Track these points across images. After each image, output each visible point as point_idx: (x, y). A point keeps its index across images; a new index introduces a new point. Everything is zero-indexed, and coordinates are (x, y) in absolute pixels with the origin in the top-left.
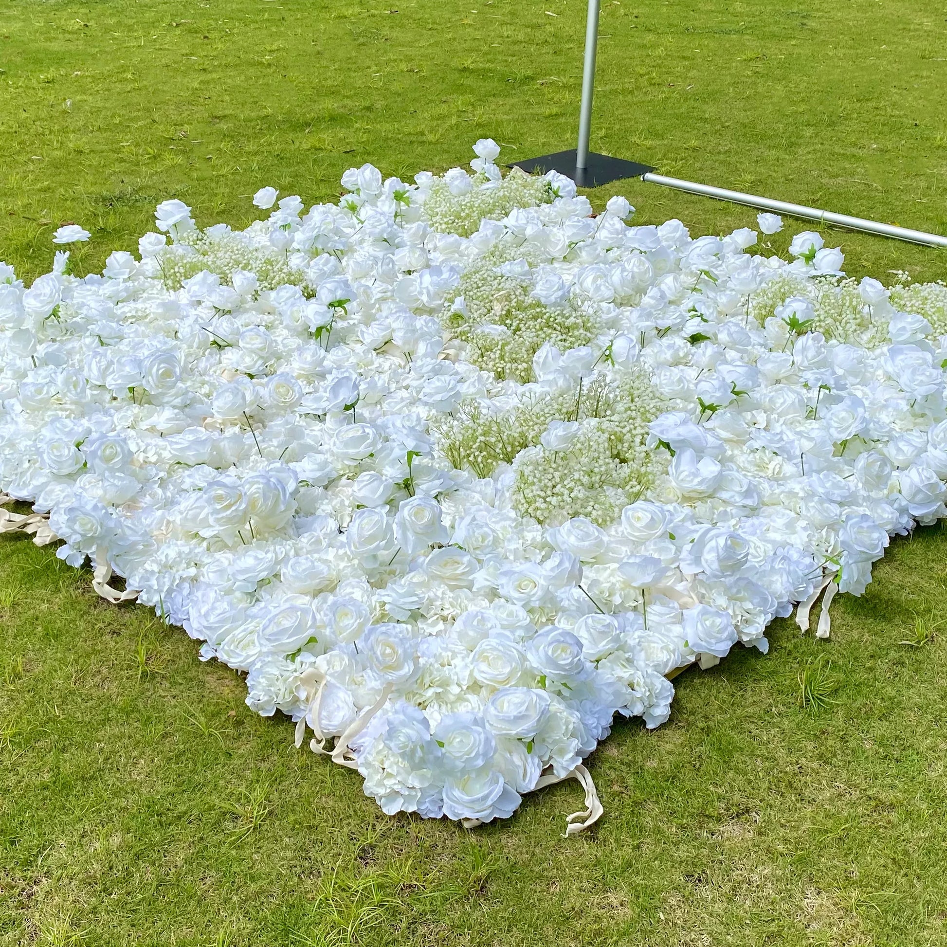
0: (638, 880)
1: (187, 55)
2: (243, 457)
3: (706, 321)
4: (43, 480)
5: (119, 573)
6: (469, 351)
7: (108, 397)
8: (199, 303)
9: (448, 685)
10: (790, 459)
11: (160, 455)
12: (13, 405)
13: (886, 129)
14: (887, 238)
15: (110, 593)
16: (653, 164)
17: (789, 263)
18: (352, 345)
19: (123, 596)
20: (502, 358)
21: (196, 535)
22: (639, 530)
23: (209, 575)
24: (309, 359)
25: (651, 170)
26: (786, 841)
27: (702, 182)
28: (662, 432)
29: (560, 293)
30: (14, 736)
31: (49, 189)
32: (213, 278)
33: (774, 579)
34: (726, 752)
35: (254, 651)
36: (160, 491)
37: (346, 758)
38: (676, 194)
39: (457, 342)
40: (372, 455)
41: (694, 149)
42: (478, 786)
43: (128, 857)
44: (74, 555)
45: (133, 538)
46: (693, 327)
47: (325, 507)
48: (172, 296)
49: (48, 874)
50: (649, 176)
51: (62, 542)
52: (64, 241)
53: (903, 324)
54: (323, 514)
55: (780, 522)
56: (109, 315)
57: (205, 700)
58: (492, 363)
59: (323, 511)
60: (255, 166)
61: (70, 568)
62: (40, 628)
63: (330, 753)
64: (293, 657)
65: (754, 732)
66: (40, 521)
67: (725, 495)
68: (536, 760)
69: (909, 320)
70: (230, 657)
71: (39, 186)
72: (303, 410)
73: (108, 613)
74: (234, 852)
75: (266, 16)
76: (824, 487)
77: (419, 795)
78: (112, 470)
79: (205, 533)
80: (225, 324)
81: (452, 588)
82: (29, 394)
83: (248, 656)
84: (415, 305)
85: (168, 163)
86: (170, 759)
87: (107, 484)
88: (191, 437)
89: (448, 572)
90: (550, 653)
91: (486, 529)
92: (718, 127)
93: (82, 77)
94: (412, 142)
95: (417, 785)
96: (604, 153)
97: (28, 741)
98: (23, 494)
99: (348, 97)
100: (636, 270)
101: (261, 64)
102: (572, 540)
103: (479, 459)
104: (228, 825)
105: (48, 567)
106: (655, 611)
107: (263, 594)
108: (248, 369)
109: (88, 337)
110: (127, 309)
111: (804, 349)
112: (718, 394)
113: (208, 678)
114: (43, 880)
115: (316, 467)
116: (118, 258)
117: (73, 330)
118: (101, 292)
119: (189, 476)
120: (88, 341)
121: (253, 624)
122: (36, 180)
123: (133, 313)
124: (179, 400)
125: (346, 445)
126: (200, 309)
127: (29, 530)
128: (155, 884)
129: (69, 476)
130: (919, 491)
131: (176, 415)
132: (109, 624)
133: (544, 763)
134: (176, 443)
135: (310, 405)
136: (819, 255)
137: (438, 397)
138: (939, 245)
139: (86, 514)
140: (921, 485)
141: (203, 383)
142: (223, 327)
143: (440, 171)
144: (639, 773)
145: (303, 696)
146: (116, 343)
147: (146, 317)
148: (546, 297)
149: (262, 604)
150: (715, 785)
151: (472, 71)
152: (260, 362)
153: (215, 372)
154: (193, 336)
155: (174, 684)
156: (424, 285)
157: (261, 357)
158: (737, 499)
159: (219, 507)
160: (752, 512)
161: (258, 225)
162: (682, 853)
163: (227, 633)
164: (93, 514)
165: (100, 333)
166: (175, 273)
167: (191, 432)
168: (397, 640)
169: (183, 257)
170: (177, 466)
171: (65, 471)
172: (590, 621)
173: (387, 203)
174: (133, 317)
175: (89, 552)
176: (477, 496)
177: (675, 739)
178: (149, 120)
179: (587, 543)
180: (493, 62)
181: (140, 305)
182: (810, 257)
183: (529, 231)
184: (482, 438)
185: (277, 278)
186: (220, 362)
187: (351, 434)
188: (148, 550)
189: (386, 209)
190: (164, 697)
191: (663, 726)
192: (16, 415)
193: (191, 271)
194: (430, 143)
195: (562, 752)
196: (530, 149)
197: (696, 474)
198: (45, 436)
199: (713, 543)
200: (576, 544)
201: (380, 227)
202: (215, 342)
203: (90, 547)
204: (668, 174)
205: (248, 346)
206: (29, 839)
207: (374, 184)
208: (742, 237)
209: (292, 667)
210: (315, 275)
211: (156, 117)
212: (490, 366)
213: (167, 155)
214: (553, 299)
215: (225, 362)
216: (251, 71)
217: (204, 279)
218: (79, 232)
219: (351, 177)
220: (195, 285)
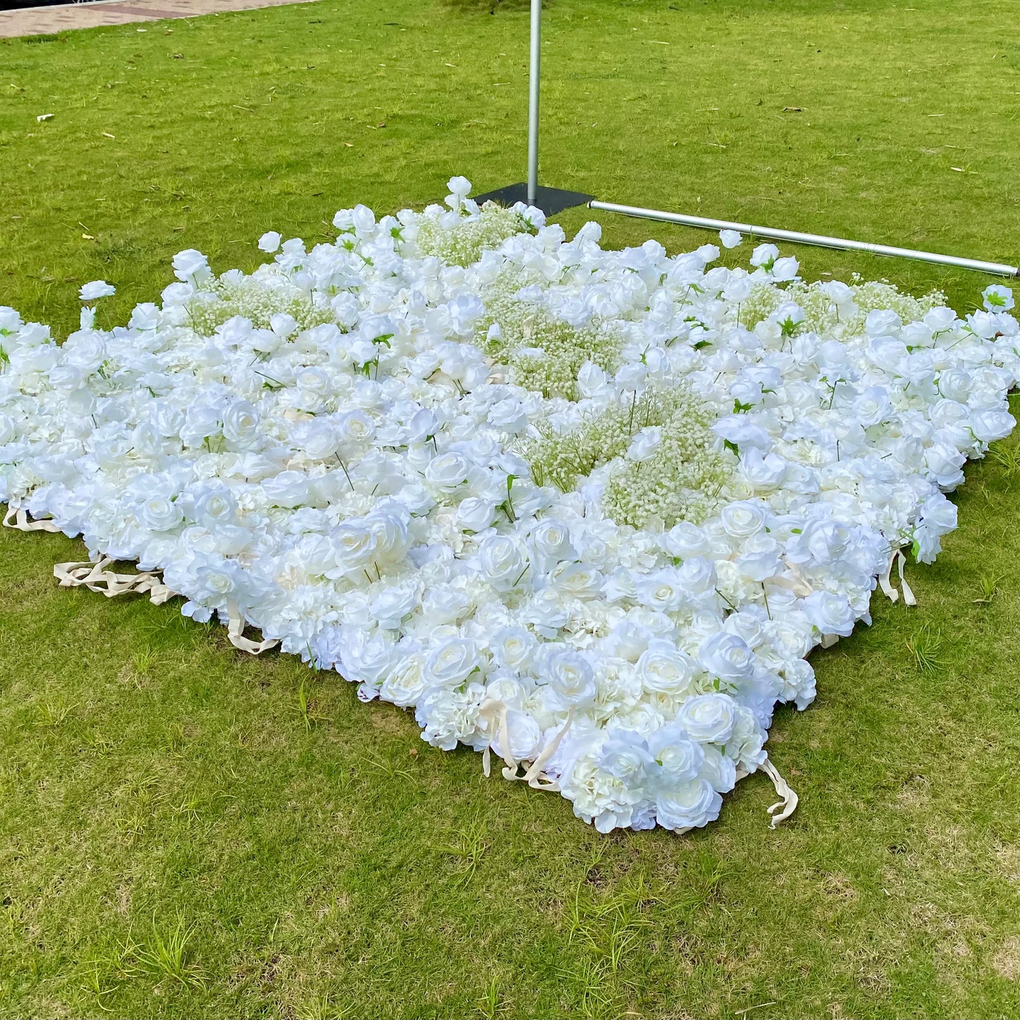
0: (850, 859)
1: (131, 113)
2: (339, 496)
3: (706, 329)
4: (145, 538)
5: (254, 624)
6: (512, 373)
7: (179, 447)
8: (236, 347)
9: (623, 698)
10: (823, 445)
11: (255, 501)
12: (84, 465)
13: (767, 153)
14: (807, 245)
15: (247, 644)
16: (592, 192)
17: (750, 273)
18: (401, 377)
19: (263, 646)
20: (548, 378)
21: (322, 577)
22: (741, 528)
23: (349, 616)
24: (369, 393)
25: (593, 198)
26: (957, 800)
27: (638, 206)
28: (730, 435)
29: (585, 314)
30: (198, 806)
31: (40, 247)
32: (246, 323)
33: (858, 557)
34: (873, 722)
35: (418, 687)
36: (269, 537)
37: (541, 782)
38: (622, 219)
39: (499, 366)
40: (465, 481)
41: (621, 178)
42: (690, 795)
43: (364, 920)
44: (200, 611)
45: (265, 589)
46: (697, 335)
47: (435, 536)
48: (206, 343)
49: (285, 950)
50: (595, 203)
51: (184, 599)
52: (91, 296)
53: (878, 320)
54: (435, 543)
55: (845, 505)
56: (154, 366)
57: (378, 740)
58: (538, 383)
59: (435, 539)
60: (234, 212)
61: (196, 624)
62: (186, 690)
63: (523, 778)
64: (462, 689)
65: (891, 701)
66: (150, 580)
67: (790, 486)
68: (730, 760)
69: (883, 315)
70: (394, 696)
71: (27, 245)
72: (381, 444)
73: (252, 666)
74: (463, 895)
75: (194, 75)
76: (871, 469)
77: (631, 811)
78: (222, 523)
79: (333, 575)
80: (276, 366)
81: (584, 601)
82: (105, 452)
83: (414, 693)
84: (446, 334)
85: (148, 215)
86: (367, 808)
87: (219, 537)
88: (286, 481)
89: (578, 586)
90: (728, 658)
91: (598, 542)
92: (633, 158)
93: (36, 138)
94: (372, 183)
95: (630, 802)
96: (547, 185)
97: (215, 811)
98: (125, 554)
99: (297, 145)
100: (633, 287)
101: (204, 118)
102: (682, 543)
103: (563, 475)
104: (447, 866)
105: (173, 625)
106: (776, 602)
107: (407, 628)
108: (310, 407)
109: (138, 389)
110: (166, 358)
111: (804, 347)
112: (752, 395)
113: (374, 718)
114: (281, 956)
115: (415, 498)
116: (144, 310)
117: (120, 384)
118: (135, 344)
119: (297, 520)
120: (139, 393)
121: (409, 660)
122: (22, 239)
123: (176, 362)
124: (255, 444)
125: (442, 475)
126: (239, 353)
127: (141, 589)
128: (399, 942)
129: (171, 531)
130: (948, 464)
131: (261, 459)
132: (256, 676)
133: (735, 760)
134: (273, 488)
135: (386, 438)
136: (777, 265)
137: (508, 420)
138: (852, 248)
139: (217, 572)
140: (949, 460)
141: (271, 426)
142: (274, 369)
143: (419, 208)
144: (808, 754)
145: (484, 726)
146: (167, 393)
147: (188, 365)
148: (573, 319)
149: (409, 638)
150: (878, 756)
151: (401, 117)
152: (320, 401)
153: (275, 413)
154: (248, 380)
155: (342, 728)
156: (453, 316)
157: (320, 396)
158: (802, 487)
159: (348, 549)
160: (813, 498)
161: (265, 268)
162: (877, 826)
163: (387, 672)
164: (225, 570)
165: (150, 385)
166: (205, 320)
167: (287, 476)
168: (576, 664)
169: (211, 305)
170: (274, 510)
171: (166, 528)
172: (738, 621)
173: (385, 240)
174: (177, 366)
175: (217, 607)
176: (570, 510)
177: (825, 717)
178: (115, 176)
179: (697, 545)
180: (416, 109)
181: (177, 353)
182: (769, 267)
183: (527, 258)
184: (563, 456)
185: (309, 318)
186: (277, 404)
187: (445, 465)
188: (280, 598)
189: (384, 245)
190: (336, 744)
191: (810, 707)
192: (92, 474)
193: (222, 317)
194: (390, 183)
195: (749, 749)
196: (482, 186)
197: (765, 470)
198: (133, 494)
199: (820, 534)
200: (687, 546)
201: (391, 263)
202: (267, 385)
203: (219, 602)
204: (608, 200)
205: (308, 386)
206: (252, 915)
207: (369, 224)
208: (707, 252)
209: (465, 700)
210: (345, 313)
211: (123, 173)
212: (537, 386)
213: (145, 208)
214: (580, 320)
215: (283, 403)
216: (198, 126)
217: (238, 324)
218: (104, 288)
219: (342, 218)
220: (229, 331)
